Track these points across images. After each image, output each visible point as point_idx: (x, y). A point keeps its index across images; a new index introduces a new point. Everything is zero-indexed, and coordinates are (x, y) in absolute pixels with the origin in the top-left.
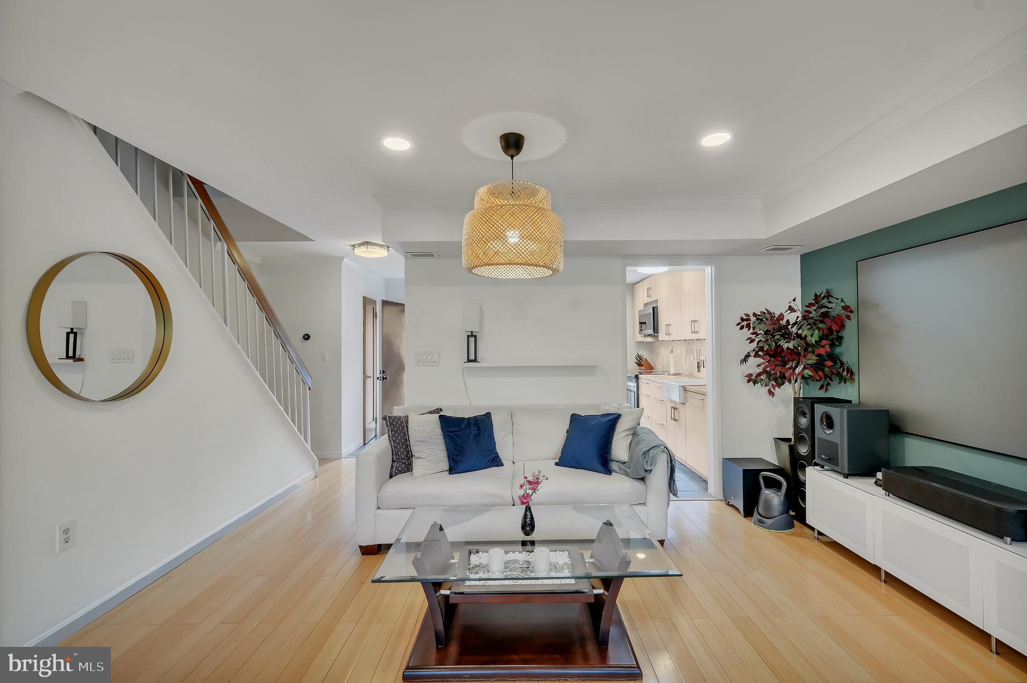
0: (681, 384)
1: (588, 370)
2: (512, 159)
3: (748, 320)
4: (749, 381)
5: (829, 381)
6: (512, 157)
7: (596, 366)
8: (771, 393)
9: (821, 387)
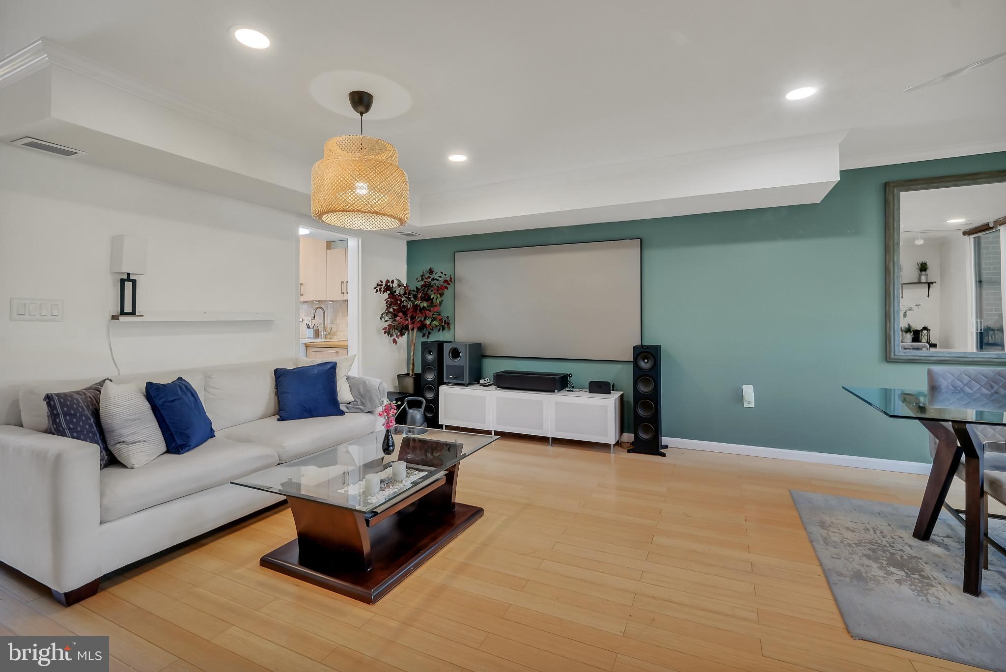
0: (303, 342)
1: (266, 324)
2: (362, 116)
3: (381, 285)
4: (385, 333)
5: (430, 331)
6: (362, 114)
7: (271, 322)
8: (395, 341)
9: (424, 336)
